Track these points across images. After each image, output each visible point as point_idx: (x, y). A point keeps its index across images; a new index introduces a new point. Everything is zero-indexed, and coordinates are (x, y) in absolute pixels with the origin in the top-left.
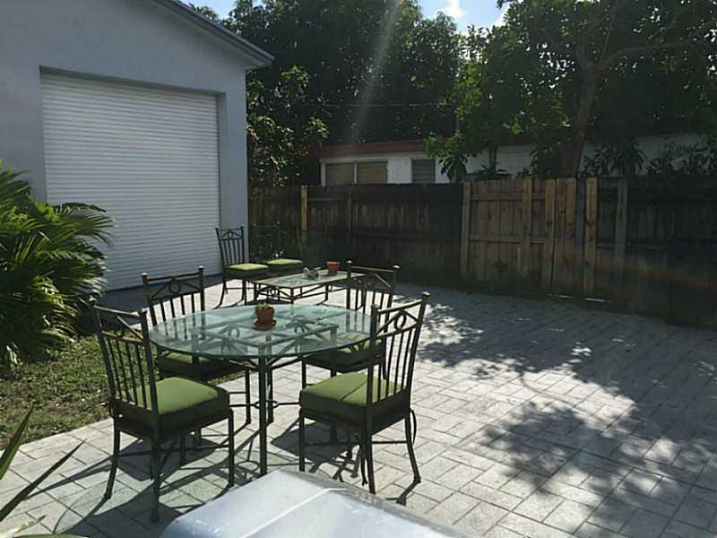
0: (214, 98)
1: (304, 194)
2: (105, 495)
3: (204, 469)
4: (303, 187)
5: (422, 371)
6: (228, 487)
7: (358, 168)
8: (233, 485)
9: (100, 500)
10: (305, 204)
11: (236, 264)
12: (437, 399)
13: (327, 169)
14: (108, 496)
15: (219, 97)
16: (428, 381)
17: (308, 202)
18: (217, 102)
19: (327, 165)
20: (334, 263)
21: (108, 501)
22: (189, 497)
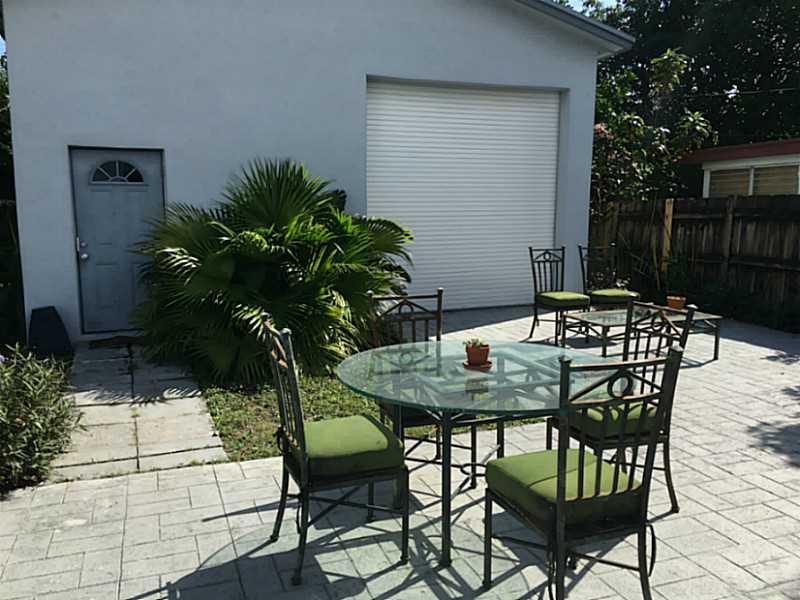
0: (557, 96)
1: (669, 210)
2: (271, 537)
3: (389, 533)
4: (668, 200)
5: (757, 464)
6: (399, 564)
7: (755, 176)
8: (405, 563)
9: (265, 541)
10: (668, 223)
11: (552, 290)
12: (759, 512)
13: (711, 178)
14: (274, 538)
15: (562, 93)
16: (758, 480)
17: (673, 220)
18: (560, 99)
19: (712, 173)
20: (678, 298)
21: (273, 544)
22: (350, 564)
